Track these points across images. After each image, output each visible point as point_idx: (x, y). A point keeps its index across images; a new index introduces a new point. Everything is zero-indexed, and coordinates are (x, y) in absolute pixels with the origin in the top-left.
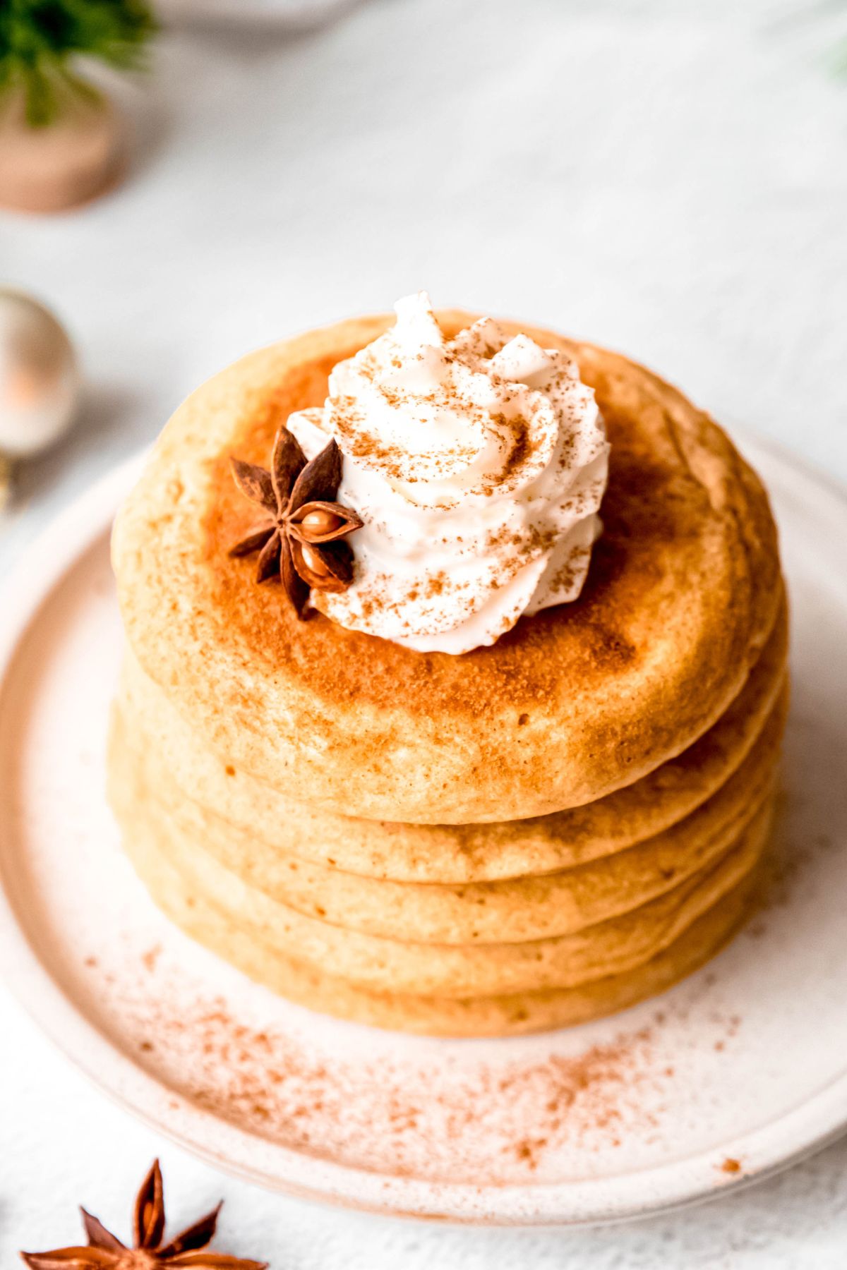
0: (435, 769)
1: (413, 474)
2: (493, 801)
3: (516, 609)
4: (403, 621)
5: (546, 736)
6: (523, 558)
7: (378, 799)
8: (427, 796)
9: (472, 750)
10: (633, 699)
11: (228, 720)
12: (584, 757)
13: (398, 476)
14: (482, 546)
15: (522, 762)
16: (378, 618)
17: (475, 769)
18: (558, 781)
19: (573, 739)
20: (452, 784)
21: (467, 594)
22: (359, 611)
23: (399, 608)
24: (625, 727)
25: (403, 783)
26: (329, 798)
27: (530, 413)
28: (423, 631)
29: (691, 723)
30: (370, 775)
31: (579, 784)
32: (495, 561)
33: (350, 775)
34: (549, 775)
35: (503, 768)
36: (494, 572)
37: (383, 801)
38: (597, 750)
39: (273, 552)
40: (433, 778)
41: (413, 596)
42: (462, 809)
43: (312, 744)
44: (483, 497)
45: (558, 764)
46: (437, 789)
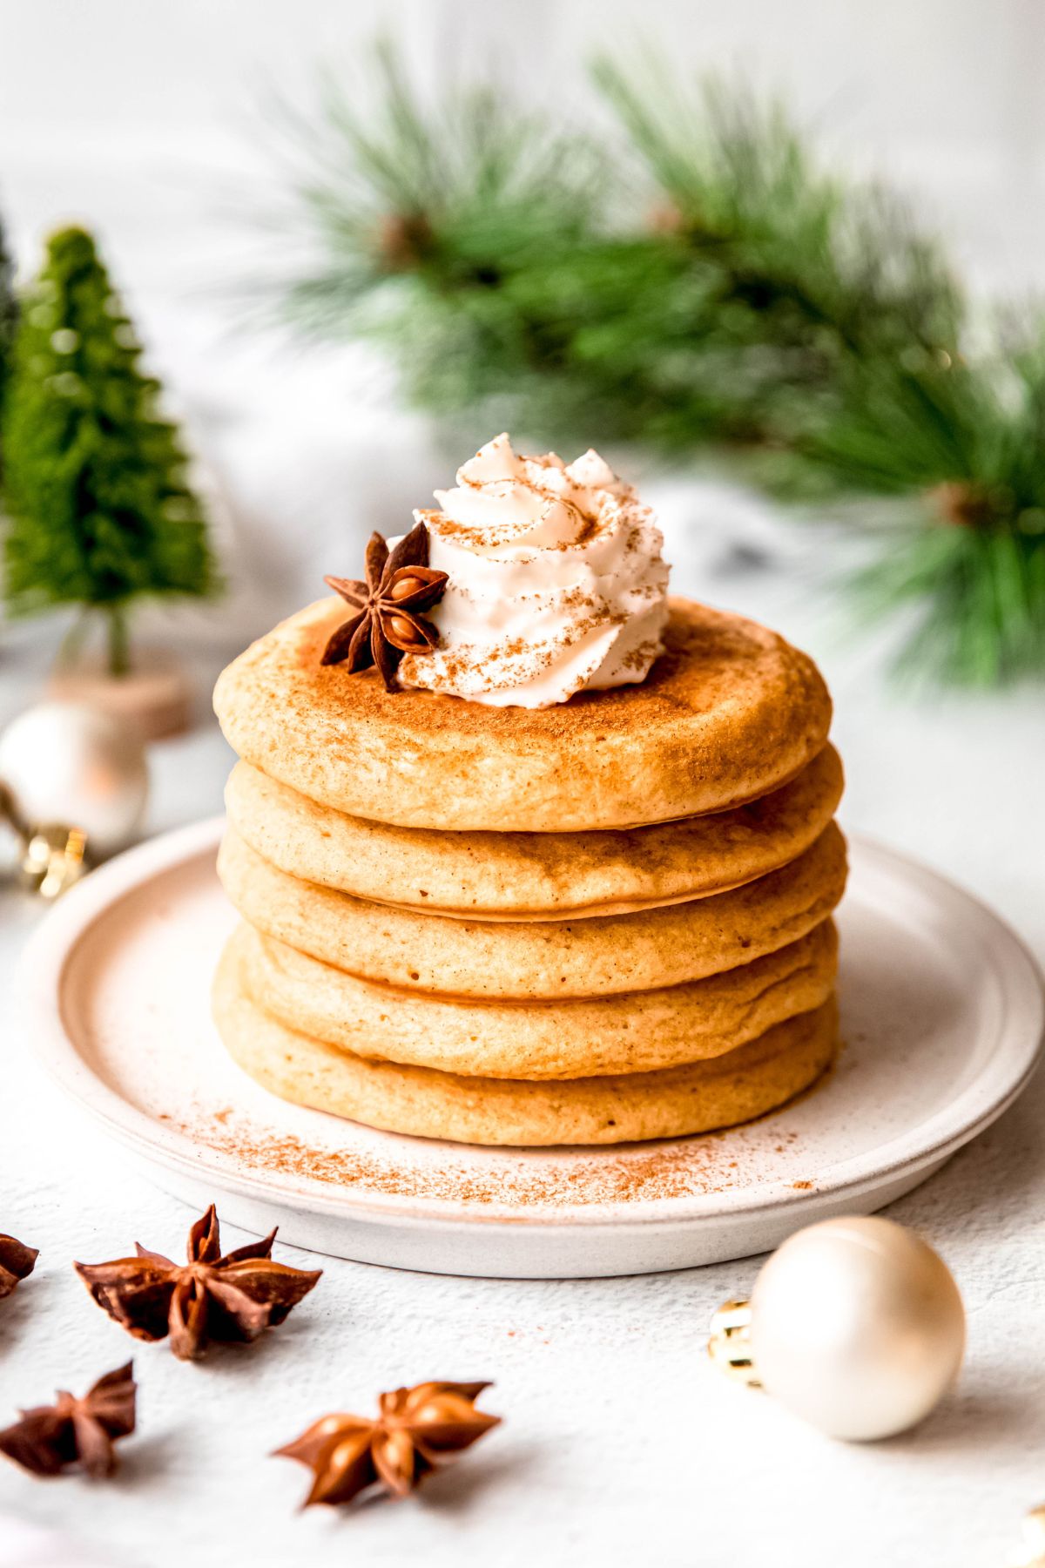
0: (519, 771)
1: (495, 539)
2: (575, 800)
3: (590, 670)
4: (486, 678)
5: (621, 748)
6: (593, 621)
7: (465, 801)
8: (513, 795)
9: (553, 758)
10: (702, 729)
11: (324, 761)
12: (659, 765)
13: (482, 544)
14: (557, 603)
15: (601, 767)
16: (462, 678)
17: (557, 771)
18: (635, 784)
19: (647, 751)
20: (535, 783)
21: (544, 650)
22: (445, 673)
23: (481, 667)
24: (695, 750)
25: (489, 786)
26: (420, 808)
27: (597, 508)
28: (503, 684)
29: (758, 766)
30: (457, 781)
31: (655, 791)
32: (568, 621)
33: (439, 783)
34: (626, 778)
35: (583, 770)
36: (568, 631)
37: (471, 803)
38: (671, 764)
39: (364, 634)
40: (517, 779)
41: (494, 657)
42: (546, 807)
43: (402, 759)
44: (558, 552)
45: (634, 770)
46: (521, 787)
